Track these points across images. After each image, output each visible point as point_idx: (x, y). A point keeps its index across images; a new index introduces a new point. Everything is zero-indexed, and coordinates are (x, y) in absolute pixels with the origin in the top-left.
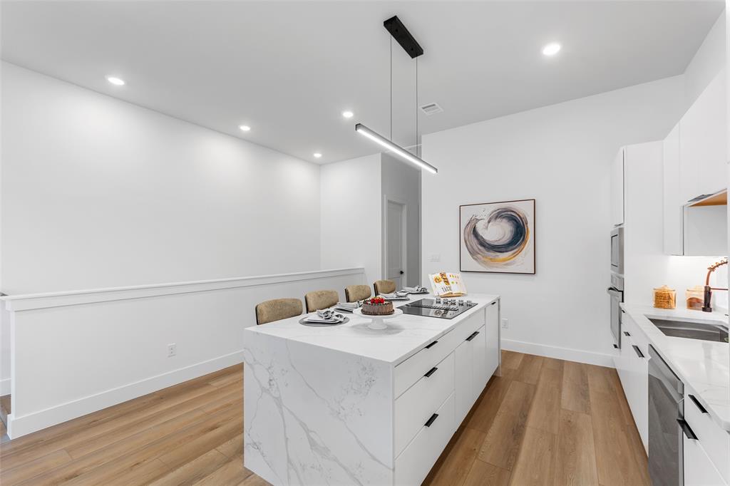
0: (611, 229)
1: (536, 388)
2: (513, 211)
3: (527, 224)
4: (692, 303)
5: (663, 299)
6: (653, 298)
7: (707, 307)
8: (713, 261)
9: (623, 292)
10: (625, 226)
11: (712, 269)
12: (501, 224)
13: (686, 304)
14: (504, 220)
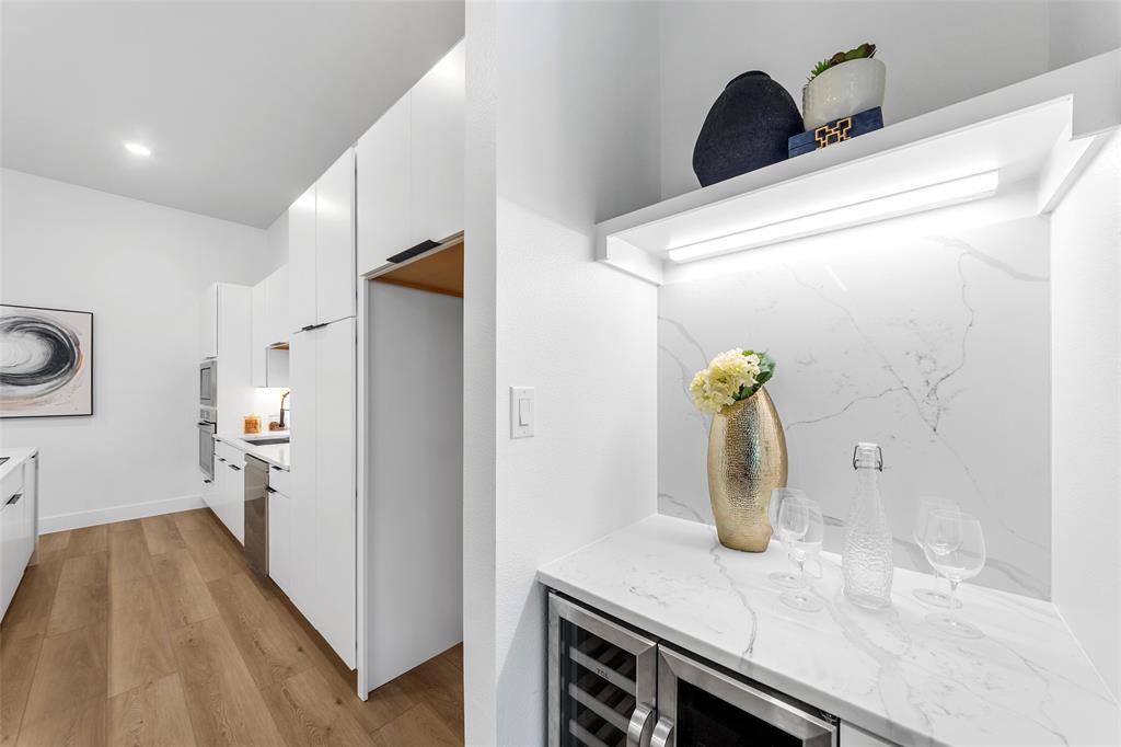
0: (199, 361)
1: (108, 555)
2: (48, 324)
3: (77, 345)
4: (272, 427)
5: (251, 425)
6: (243, 425)
7: (282, 425)
8: (285, 390)
9: (215, 424)
10: (218, 359)
11: (285, 396)
12: (23, 340)
13: (268, 428)
14: (28, 335)
